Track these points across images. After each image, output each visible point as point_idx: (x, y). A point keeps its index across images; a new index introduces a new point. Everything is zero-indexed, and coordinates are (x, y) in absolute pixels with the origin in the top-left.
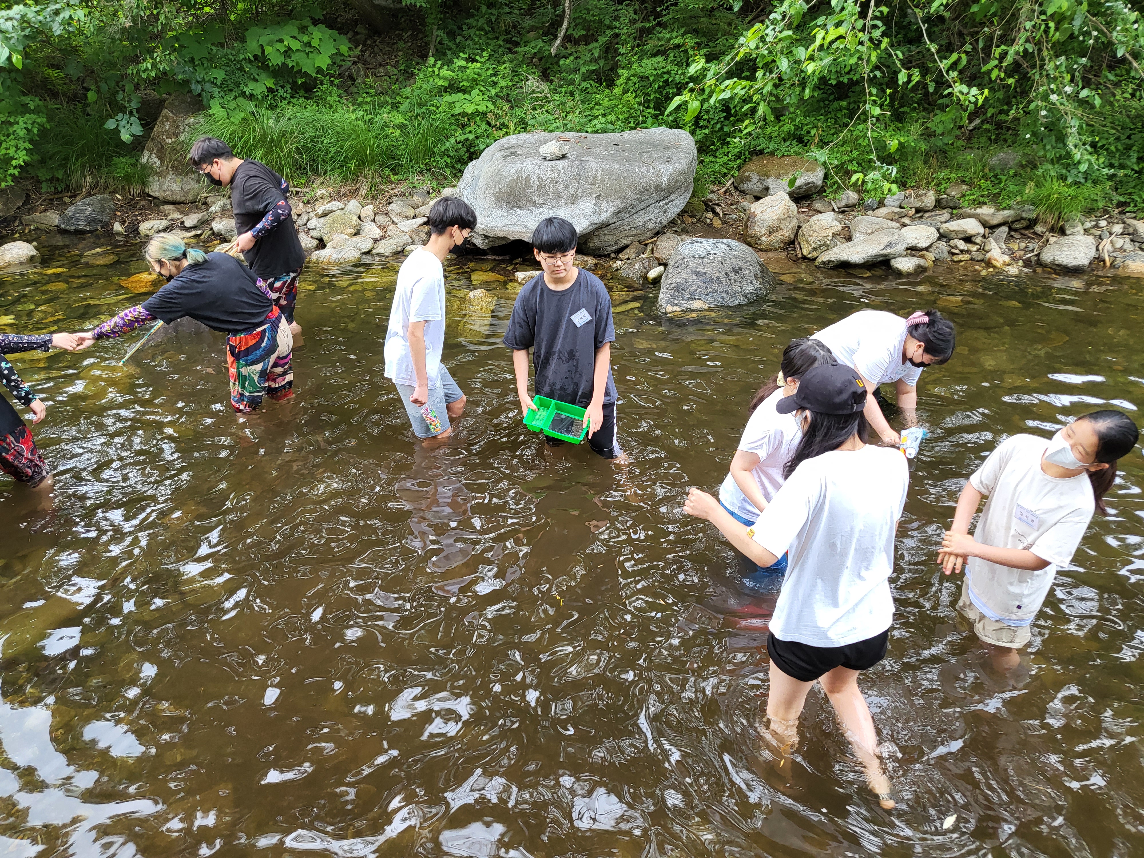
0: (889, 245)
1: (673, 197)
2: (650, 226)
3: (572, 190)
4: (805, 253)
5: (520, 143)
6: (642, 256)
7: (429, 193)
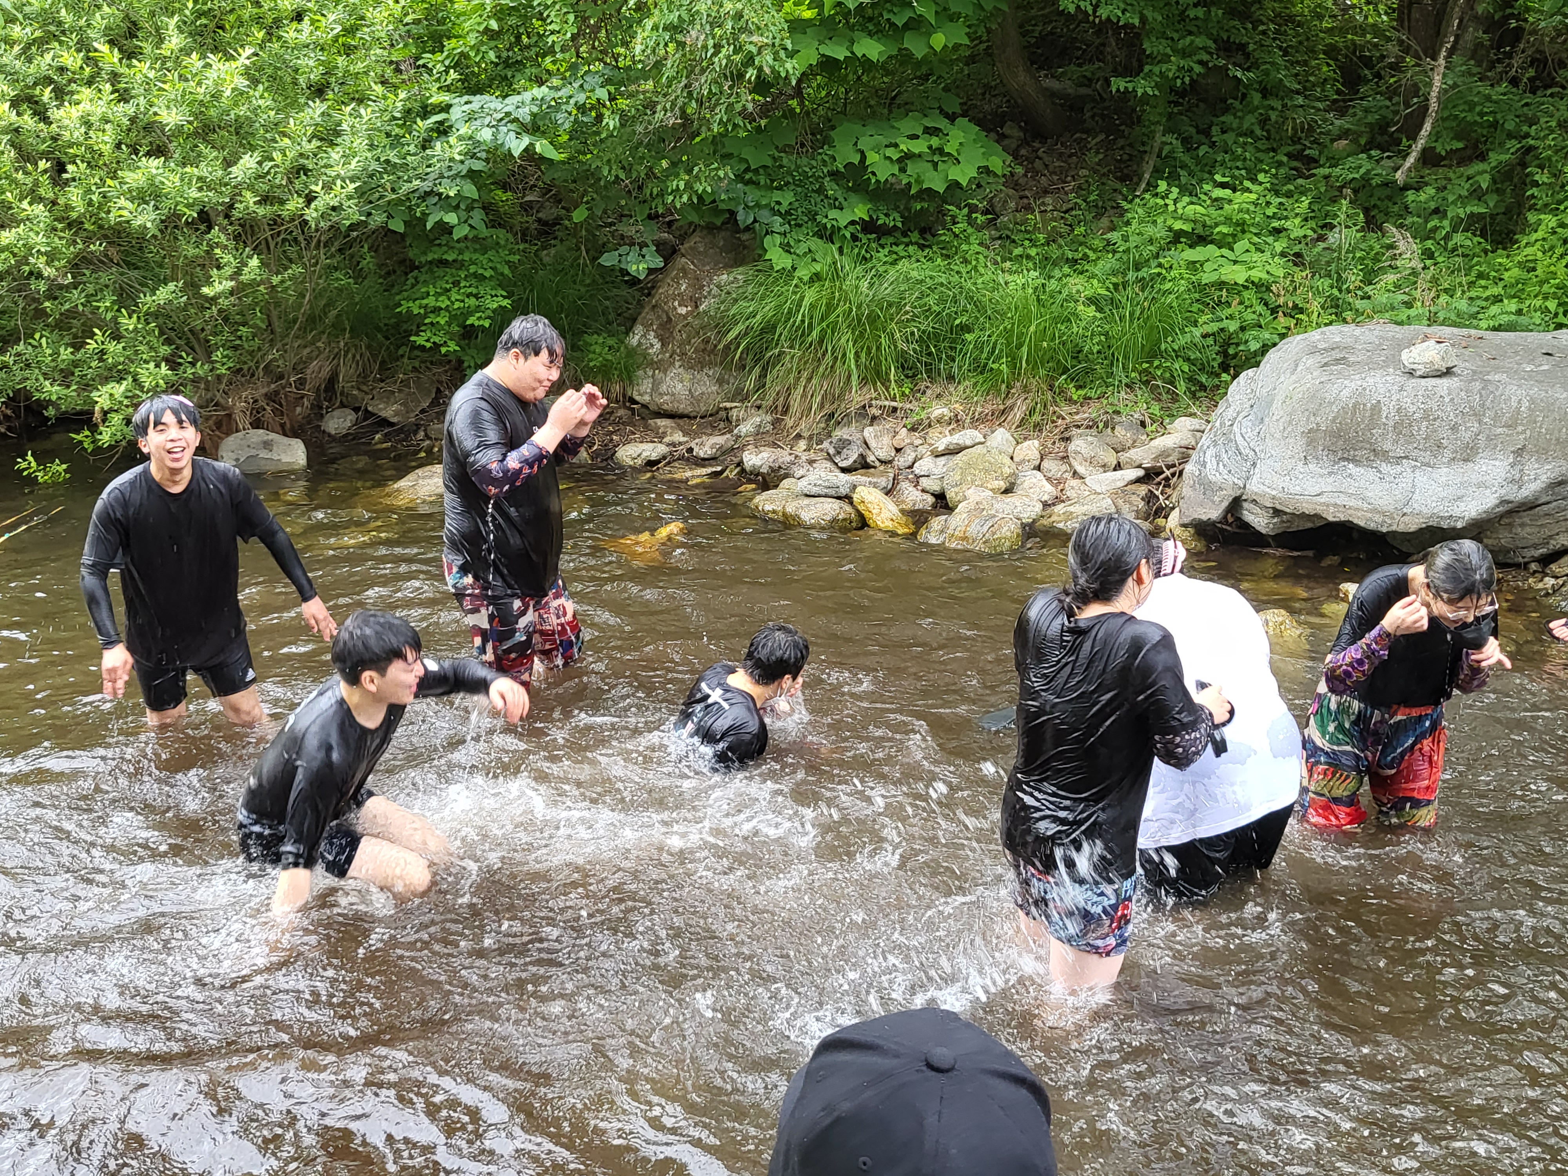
5: (1349, 341)
7: (1143, 424)
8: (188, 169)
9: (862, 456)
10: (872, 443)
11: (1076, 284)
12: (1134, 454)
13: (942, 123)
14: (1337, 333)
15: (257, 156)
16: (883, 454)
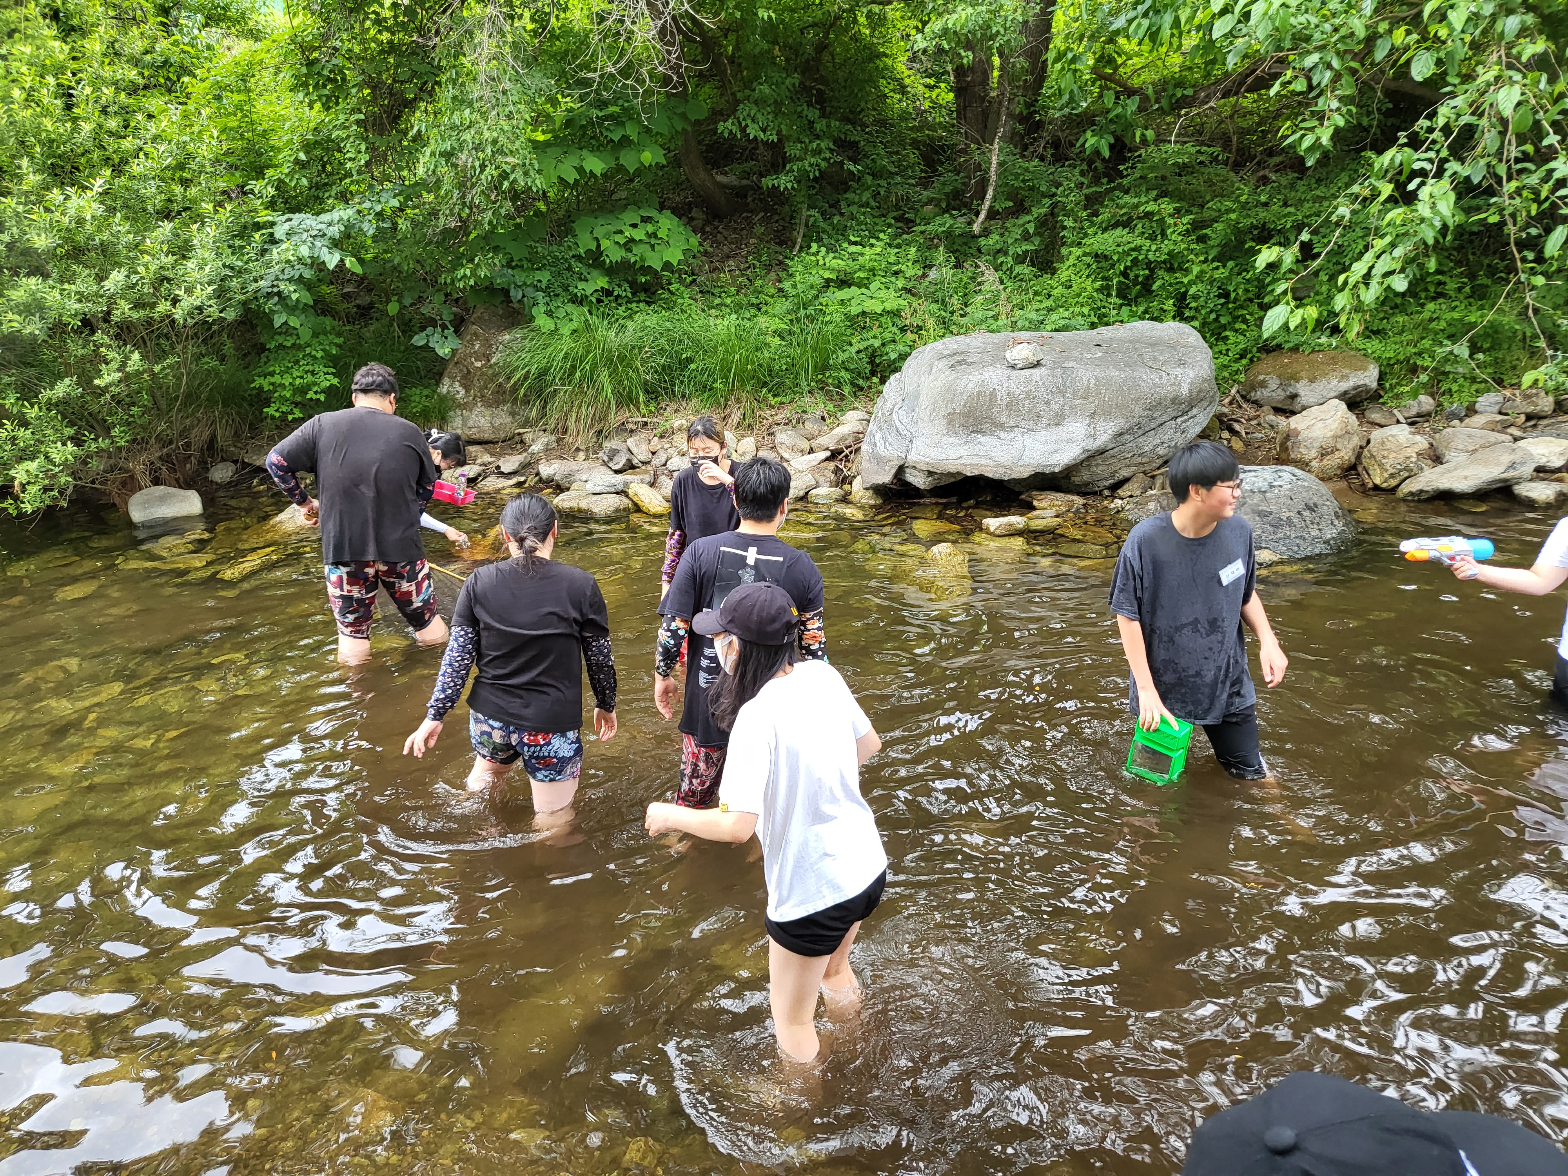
0: (1512, 466)
1: (1195, 411)
2: (1161, 451)
3: (1056, 407)
4: (1378, 481)
5: (964, 348)
6: (1150, 492)
7: (823, 418)
8: (66, 286)
9: (629, 461)
10: (634, 450)
11: (763, 321)
12: (823, 441)
13: (653, 213)
14: (952, 343)
15: (124, 272)
16: (643, 458)
